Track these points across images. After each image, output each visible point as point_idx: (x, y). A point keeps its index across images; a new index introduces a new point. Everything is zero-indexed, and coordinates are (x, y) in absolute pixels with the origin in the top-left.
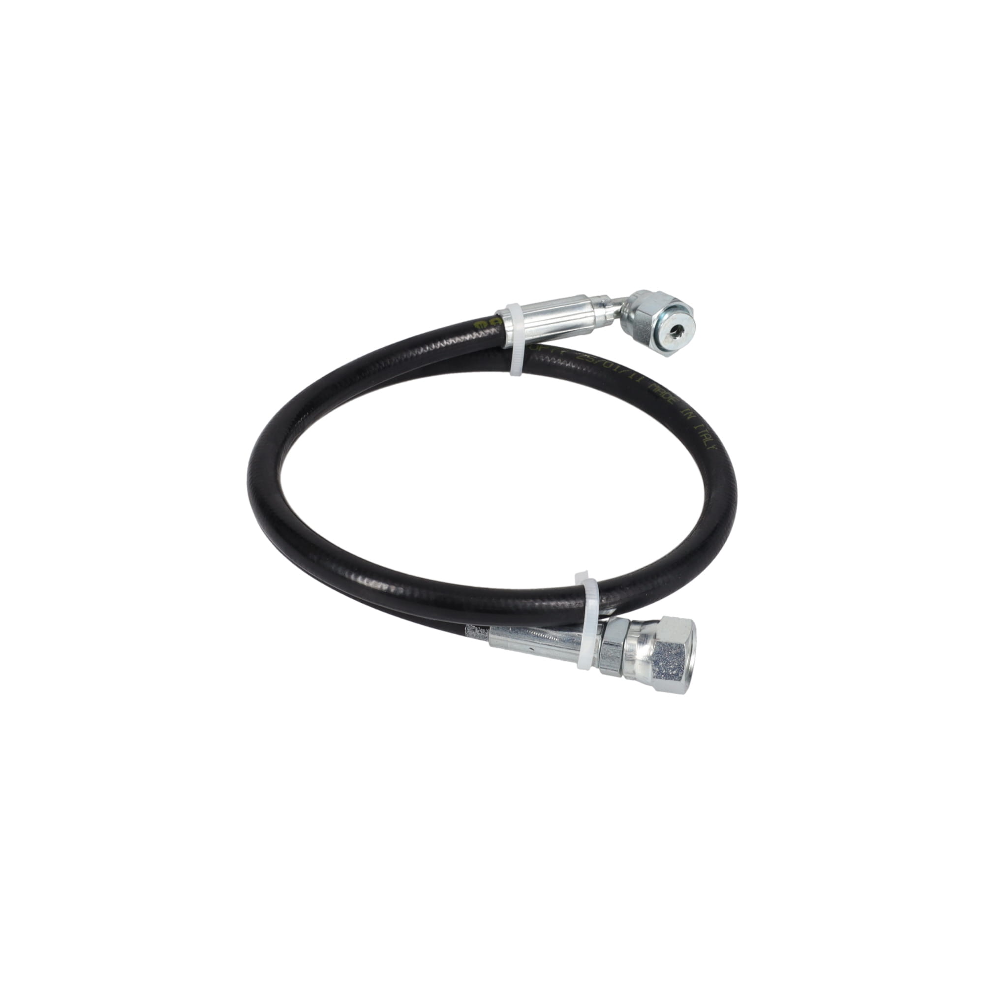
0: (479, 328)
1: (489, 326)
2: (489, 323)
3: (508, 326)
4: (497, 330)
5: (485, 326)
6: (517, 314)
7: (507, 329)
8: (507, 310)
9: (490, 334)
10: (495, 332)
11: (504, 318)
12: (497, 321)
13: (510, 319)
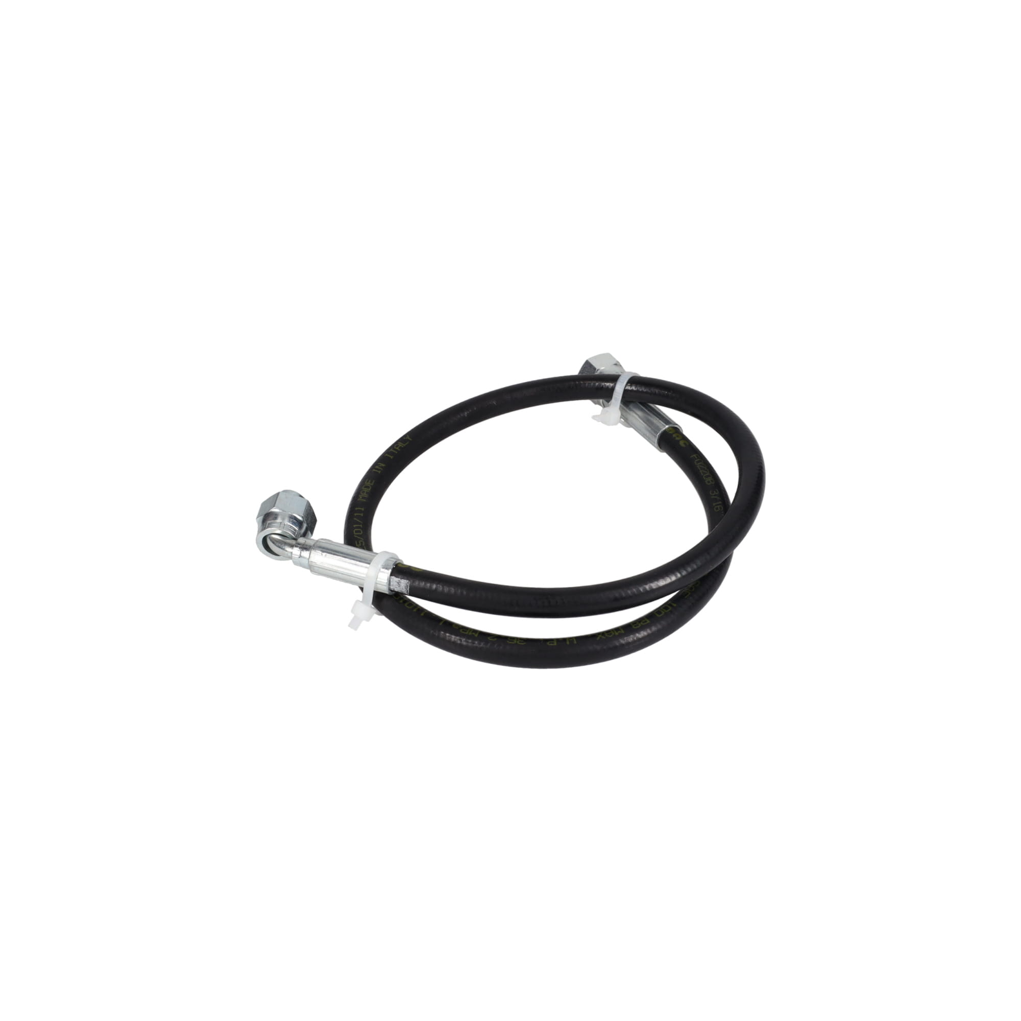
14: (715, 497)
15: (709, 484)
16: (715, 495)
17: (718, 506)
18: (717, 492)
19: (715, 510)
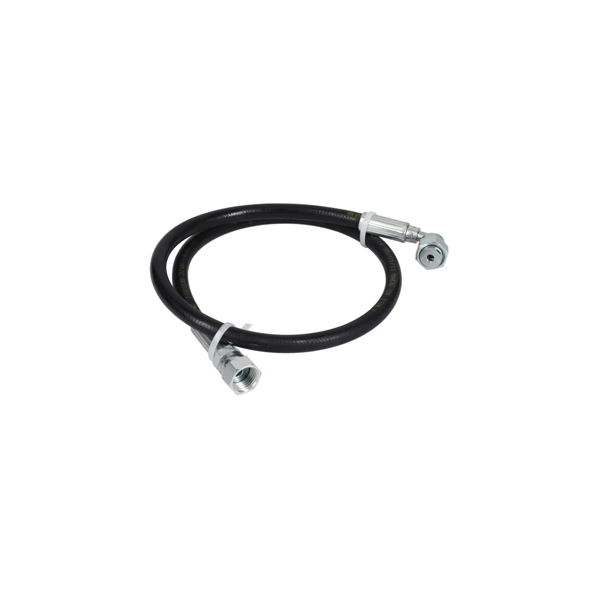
0: (349, 215)
1: (354, 216)
2: (355, 215)
3: (362, 220)
4: (356, 220)
5: (352, 216)
6: (368, 217)
7: (360, 221)
8: (365, 213)
9: (351, 220)
10: (354, 220)
11: (362, 216)
12: (358, 216)
13: (364, 217)
14: (182, 271)
15: (183, 279)
16: (182, 272)
17: (181, 265)
18: (180, 274)
19: (184, 265)
